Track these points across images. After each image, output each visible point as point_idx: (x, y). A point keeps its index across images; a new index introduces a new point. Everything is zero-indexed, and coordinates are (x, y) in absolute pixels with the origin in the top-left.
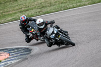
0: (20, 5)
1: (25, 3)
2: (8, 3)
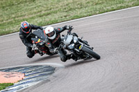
0: (39, 6)
1: (46, 4)
2: (23, 5)
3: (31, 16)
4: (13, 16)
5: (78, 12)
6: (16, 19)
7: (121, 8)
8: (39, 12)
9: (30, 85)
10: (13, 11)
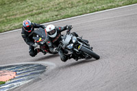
0: (30, 6)
1: (37, 4)
2: (14, 4)
3: (22, 15)
4: (5, 15)
5: (69, 12)
6: (8, 18)
7: (111, 7)
8: (30, 11)
9: (21, 83)
10: (5, 11)
